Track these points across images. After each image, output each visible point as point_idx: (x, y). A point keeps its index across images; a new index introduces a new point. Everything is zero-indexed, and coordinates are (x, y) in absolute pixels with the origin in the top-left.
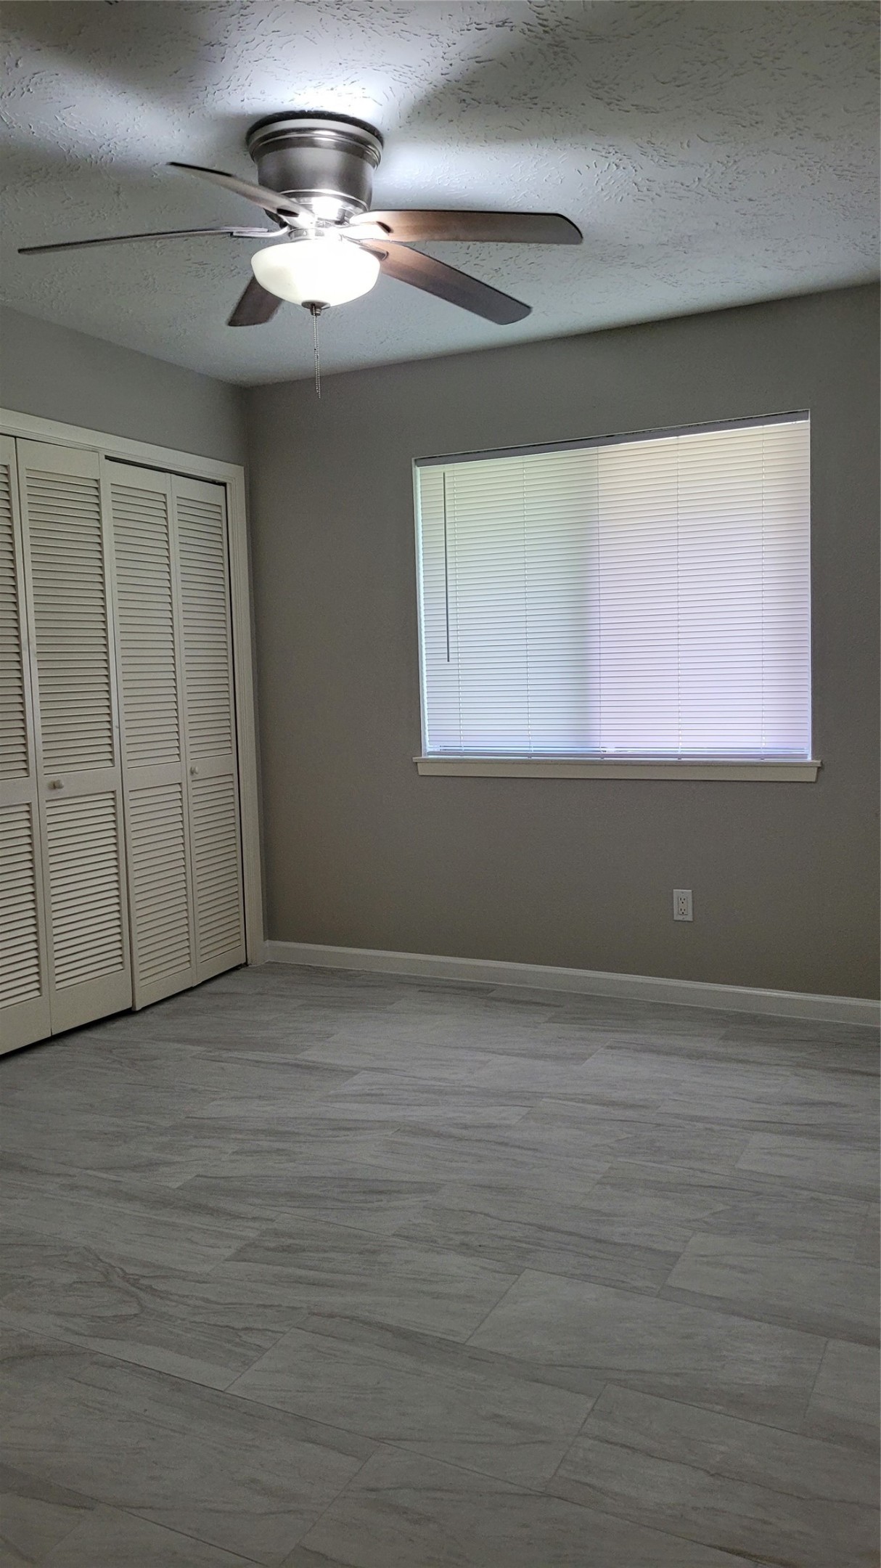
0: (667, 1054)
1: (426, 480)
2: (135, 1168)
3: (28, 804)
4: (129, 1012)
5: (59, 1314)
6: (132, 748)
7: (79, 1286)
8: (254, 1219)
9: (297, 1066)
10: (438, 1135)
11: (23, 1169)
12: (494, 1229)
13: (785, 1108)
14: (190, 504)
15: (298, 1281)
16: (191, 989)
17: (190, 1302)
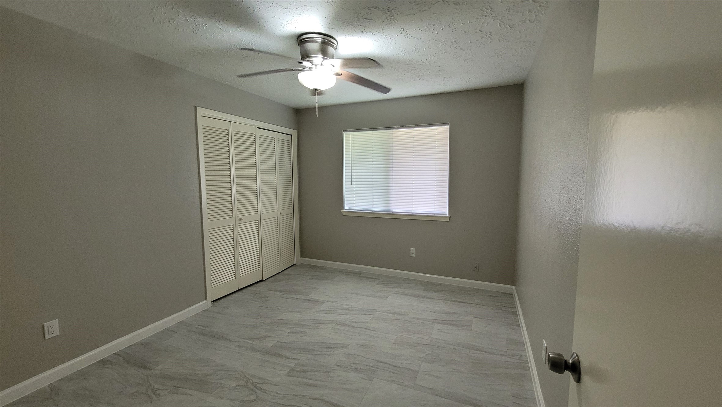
0: (409, 296)
1: (347, 136)
2: (259, 339)
3: (232, 225)
4: (262, 281)
5: (231, 400)
6: (263, 208)
7: (238, 387)
8: (294, 359)
9: (308, 300)
10: (348, 326)
11: (226, 339)
12: (364, 362)
13: (443, 315)
14: (283, 140)
15: (306, 384)
16: (279, 273)
17: (272, 394)
